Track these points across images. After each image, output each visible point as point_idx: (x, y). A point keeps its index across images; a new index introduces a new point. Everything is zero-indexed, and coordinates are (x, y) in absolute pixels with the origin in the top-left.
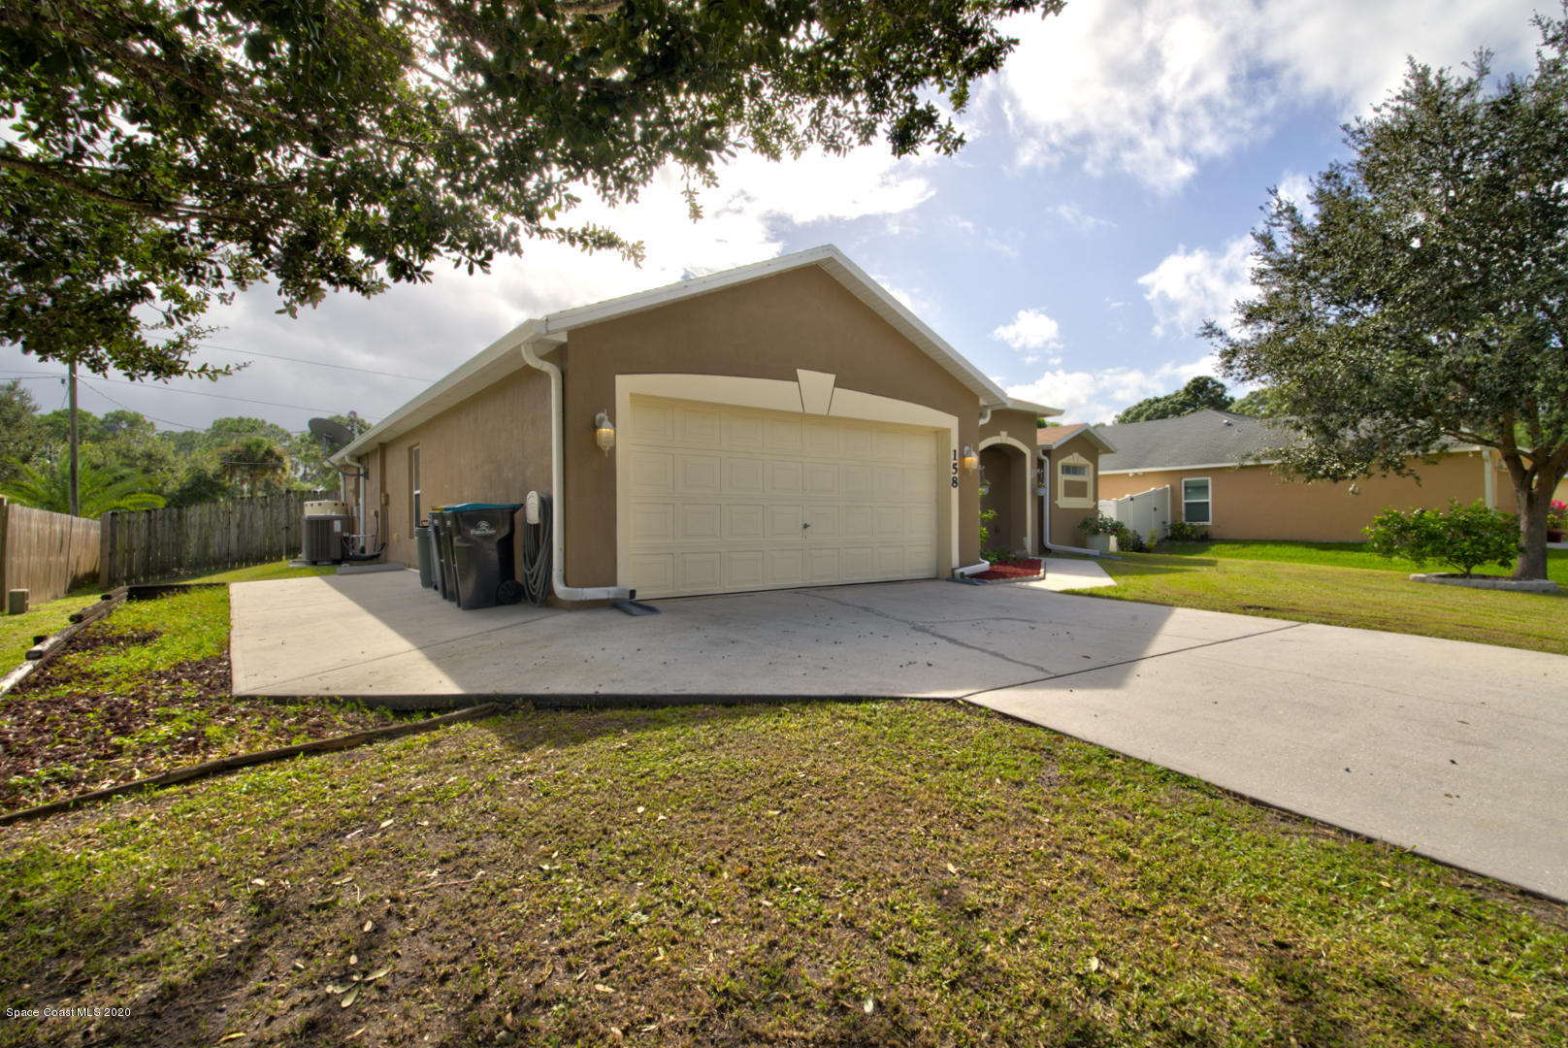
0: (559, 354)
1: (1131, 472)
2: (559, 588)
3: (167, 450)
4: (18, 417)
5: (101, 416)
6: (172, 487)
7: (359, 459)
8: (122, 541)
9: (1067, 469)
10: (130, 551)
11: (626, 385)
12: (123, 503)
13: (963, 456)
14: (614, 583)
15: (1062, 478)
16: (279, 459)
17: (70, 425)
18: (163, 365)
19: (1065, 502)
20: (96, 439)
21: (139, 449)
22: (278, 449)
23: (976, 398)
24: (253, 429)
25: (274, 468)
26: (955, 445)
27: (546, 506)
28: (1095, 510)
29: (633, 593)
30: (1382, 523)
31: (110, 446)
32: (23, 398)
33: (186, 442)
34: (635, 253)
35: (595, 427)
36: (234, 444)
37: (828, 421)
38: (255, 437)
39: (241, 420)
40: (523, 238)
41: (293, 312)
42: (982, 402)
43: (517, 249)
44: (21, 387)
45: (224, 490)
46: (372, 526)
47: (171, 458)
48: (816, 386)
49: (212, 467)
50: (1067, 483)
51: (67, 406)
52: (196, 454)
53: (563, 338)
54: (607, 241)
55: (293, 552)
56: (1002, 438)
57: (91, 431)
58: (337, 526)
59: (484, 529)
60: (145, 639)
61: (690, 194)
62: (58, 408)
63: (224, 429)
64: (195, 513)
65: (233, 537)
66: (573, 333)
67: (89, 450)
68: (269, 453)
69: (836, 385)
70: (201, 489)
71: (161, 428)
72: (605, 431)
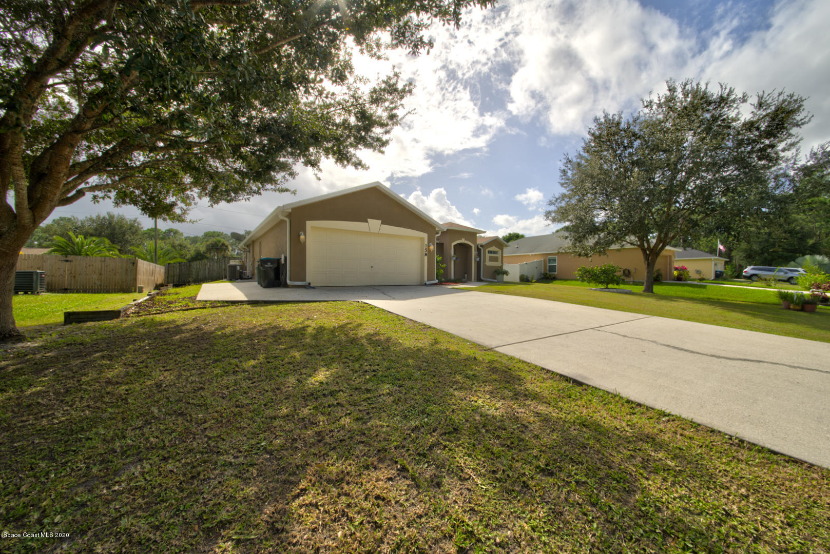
0: (289, 215)
1: (530, 254)
2: (288, 282)
3: (187, 243)
4: (136, 231)
5: (164, 231)
6: (189, 256)
7: (248, 246)
8: (171, 273)
9: (490, 252)
10: (174, 276)
11: (309, 224)
12: (172, 262)
13: (429, 246)
14: (305, 280)
15: (488, 255)
16: (227, 247)
17: (153, 234)
18: (180, 219)
19: (488, 263)
20: (162, 239)
21: (177, 243)
22: (226, 243)
23: (434, 228)
24: (219, 235)
25: (225, 250)
26: (426, 242)
27: (286, 258)
28: (502, 267)
29: (309, 284)
30: (580, 270)
31: (167, 241)
32: (138, 224)
33: (194, 240)
34: (294, 193)
35: (299, 236)
36: (212, 240)
37: (379, 234)
38: (219, 238)
39: (214, 232)
40: (262, 191)
41: (212, 206)
42: (437, 229)
43: (260, 194)
44: (138, 220)
45: (207, 258)
46: (251, 268)
47: (189, 246)
48: (374, 224)
49: (202, 249)
50: (490, 257)
51: (154, 227)
52: (198, 244)
53: (290, 211)
54: (287, 190)
55: (226, 277)
56: (463, 241)
57: (161, 236)
58: (238, 268)
59: (269, 265)
60: (177, 294)
61: (316, 175)
62: (150, 228)
63: (208, 235)
64: (195, 264)
65: (207, 272)
66: (293, 209)
67: (160, 243)
68: (223, 244)
69: (382, 223)
70: (199, 256)
71: (185, 235)
72: (302, 237)
